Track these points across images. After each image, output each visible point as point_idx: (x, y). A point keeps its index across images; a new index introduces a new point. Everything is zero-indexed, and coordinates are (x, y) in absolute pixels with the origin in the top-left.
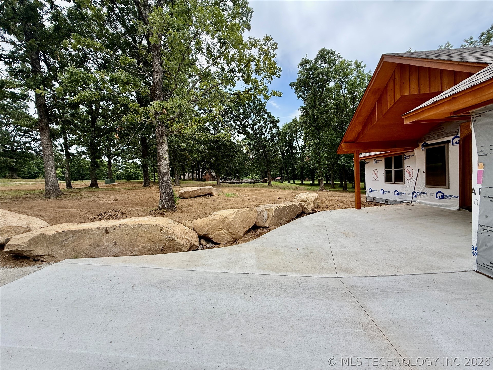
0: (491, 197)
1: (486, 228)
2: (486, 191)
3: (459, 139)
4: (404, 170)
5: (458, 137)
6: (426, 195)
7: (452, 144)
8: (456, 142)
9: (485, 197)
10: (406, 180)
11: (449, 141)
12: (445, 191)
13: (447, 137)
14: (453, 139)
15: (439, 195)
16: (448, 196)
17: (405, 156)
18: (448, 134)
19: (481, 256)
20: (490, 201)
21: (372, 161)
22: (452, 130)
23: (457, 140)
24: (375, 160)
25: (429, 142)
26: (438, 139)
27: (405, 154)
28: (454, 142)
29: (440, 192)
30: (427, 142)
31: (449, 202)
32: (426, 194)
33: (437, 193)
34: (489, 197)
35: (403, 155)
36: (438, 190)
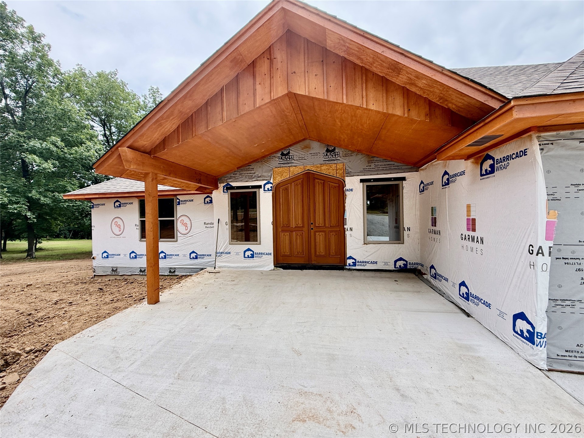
0: (566, 258)
1: (559, 302)
2: (559, 250)
3: (271, 185)
4: (177, 220)
5: (271, 183)
6: (229, 255)
7: (264, 190)
8: (268, 189)
9: (558, 258)
10: (179, 235)
11: (260, 187)
12: (254, 247)
13: (257, 180)
14: (265, 185)
15: (249, 253)
16: (260, 254)
17: (178, 201)
18: (259, 177)
19: (552, 345)
20: (565, 263)
21: (110, 204)
22: (264, 174)
23: (269, 186)
24: (117, 201)
25: (234, 184)
26: (247, 182)
27: (178, 197)
28: (266, 189)
29: (249, 250)
30: (230, 183)
31: (261, 261)
32: (230, 253)
33: (245, 252)
34: (563, 258)
35: (175, 198)
36: (246, 247)
